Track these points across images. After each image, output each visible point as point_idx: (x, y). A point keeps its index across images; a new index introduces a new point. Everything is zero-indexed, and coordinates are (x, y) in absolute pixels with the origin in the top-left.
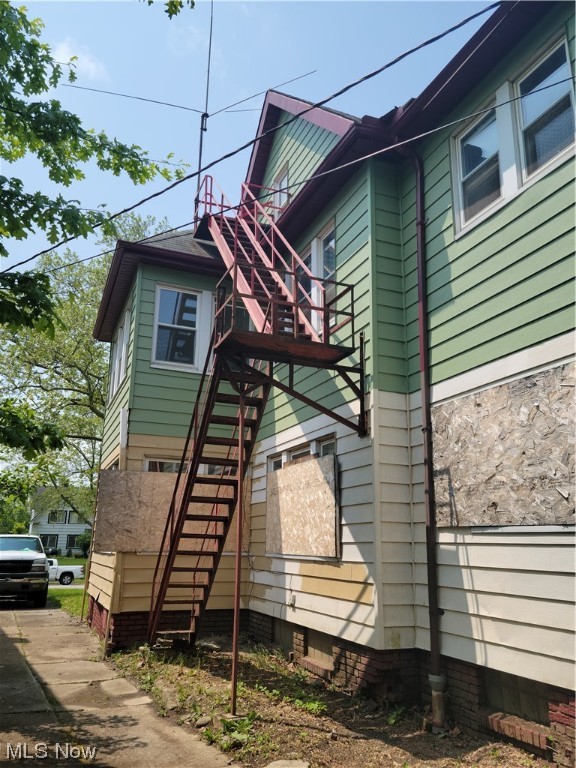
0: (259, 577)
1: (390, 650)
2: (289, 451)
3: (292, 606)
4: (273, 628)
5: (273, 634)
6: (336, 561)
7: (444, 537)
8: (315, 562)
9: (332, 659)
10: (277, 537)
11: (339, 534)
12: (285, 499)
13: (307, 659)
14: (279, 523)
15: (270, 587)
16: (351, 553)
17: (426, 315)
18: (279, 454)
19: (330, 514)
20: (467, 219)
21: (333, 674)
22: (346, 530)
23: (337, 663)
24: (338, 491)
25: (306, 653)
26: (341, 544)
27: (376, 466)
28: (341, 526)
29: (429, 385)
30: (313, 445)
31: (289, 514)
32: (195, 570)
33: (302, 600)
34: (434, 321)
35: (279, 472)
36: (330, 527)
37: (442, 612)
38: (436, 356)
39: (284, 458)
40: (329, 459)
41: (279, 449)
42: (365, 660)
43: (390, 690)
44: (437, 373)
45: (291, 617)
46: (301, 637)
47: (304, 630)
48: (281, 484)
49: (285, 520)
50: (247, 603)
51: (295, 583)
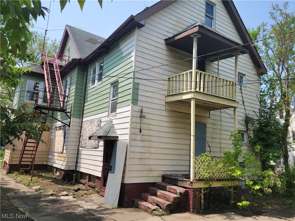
0: (50, 157)
1: (68, 170)
2: (59, 127)
3: (55, 163)
4: (51, 168)
5: (51, 170)
6: (62, 153)
7: (80, 149)
8: (60, 153)
9: (59, 173)
10: (54, 147)
11: (63, 147)
12: (57, 138)
13: (56, 174)
14: (55, 144)
15: (52, 159)
16: (65, 151)
17: (84, 103)
18: (57, 127)
19: (63, 143)
20: (92, 86)
21: (59, 176)
22: (65, 146)
23: (60, 174)
24: (64, 138)
25: (56, 173)
26: (64, 149)
27: (70, 134)
28: (64, 145)
29: (83, 118)
30: (63, 126)
31: (57, 142)
32: (32, 154)
33: (57, 162)
34: (86, 104)
35: (56, 132)
36: (62, 146)
37: (78, 162)
38: (85, 112)
39: (58, 128)
40: (64, 130)
41: (57, 126)
42: (63, 172)
43: (67, 178)
44: (84, 116)
45: (55, 165)
46: (55, 169)
47: (56, 168)
48: (56, 135)
49: (56, 143)
50: (47, 163)
51: (56, 158)
